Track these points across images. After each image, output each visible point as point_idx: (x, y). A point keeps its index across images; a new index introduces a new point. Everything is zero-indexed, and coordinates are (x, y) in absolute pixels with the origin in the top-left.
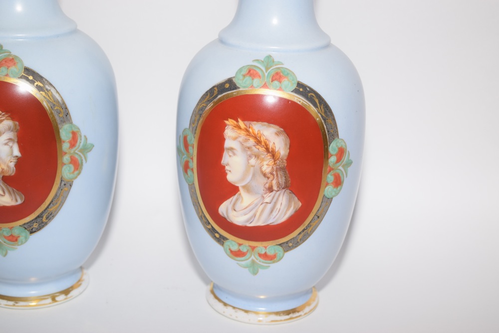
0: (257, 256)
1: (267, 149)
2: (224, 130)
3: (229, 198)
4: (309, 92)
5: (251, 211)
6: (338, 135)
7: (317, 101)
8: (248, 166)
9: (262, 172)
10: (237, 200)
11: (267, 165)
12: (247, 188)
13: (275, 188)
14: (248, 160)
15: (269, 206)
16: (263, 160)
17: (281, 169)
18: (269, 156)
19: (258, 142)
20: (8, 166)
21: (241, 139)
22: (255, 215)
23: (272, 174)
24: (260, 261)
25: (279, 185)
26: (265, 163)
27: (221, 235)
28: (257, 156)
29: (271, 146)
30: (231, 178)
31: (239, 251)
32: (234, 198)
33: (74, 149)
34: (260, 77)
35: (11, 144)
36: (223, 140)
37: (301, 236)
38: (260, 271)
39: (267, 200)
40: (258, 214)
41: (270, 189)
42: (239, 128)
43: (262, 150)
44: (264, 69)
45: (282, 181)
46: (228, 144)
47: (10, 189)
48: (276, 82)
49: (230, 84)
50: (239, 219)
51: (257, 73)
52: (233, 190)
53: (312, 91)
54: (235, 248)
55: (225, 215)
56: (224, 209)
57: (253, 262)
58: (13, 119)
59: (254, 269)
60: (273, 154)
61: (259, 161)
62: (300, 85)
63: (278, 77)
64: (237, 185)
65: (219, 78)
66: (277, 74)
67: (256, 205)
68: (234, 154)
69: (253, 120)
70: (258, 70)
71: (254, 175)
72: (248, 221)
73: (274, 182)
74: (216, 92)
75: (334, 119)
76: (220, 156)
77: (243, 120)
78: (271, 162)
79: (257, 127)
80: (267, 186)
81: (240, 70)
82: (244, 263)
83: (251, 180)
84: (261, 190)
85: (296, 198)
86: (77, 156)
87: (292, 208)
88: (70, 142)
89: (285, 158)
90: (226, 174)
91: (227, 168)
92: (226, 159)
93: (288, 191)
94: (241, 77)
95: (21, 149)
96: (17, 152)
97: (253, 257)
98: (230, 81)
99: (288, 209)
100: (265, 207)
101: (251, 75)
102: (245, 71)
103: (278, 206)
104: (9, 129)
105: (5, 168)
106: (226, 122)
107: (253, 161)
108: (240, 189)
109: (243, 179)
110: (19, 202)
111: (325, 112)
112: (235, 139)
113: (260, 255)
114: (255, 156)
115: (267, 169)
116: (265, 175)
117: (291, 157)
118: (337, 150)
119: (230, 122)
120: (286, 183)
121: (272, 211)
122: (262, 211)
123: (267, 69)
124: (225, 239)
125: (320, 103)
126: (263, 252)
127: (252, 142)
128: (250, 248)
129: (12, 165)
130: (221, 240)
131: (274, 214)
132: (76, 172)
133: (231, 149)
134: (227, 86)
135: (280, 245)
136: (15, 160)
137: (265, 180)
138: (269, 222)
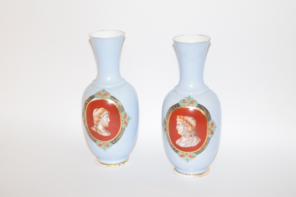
0: (188, 156)
1: (190, 124)
2: (176, 119)
3: (179, 139)
4: (202, 107)
5: (186, 142)
6: (211, 119)
7: (204, 109)
8: (184, 129)
9: (188, 131)
10: (181, 139)
11: (190, 129)
12: (184, 136)
13: (192, 135)
14: (184, 127)
15: (191, 141)
16: (188, 127)
17: (194, 130)
18: (190, 126)
19: (187, 122)
20: (106, 124)
21: (182, 121)
22: (187, 144)
23: (191, 131)
24: (189, 158)
25: (194, 134)
26: (189, 128)
27: (177, 150)
28: (187, 126)
29: (191, 123)
30: (179, 133)
31: (183, 155)
32: (180, 139)
33: (125, 119)
34: (187, 103)
35: (107, 118)
36: (176, 122)
37: (201, 150)
38: (189, 161)
39: (190, 139)
40: (188, 144)
41: (191, 136)
42: (181, 118)
43: (188, 124)
44: (188, 100)
45: (194, 133)
46: (178, 123)
47: (107, 131)
48: (191, 104)
49: (178, 105)
50: (182, 145)
51: (186, 102)
52: (180, 136)
53: (202, 106)
54: (181, 154)
55: (178, 144)
56: (177, 142)
57: (187, 158)
58: (108, 110)
59: (187, 160)
60: (191, 125)
61: (187, 128)
62: (199, 105)
63: (192, 103)
64: (181, 135)
65: (175, 103)
66: (192, 101)
67: (187, 141)
68: (180, 126)
69: (185, 116)
70: (186, 101)
71: (186, 132)
72: (185, 146)
73: (192, 134)
74: (174, 107)
75: (210, 114)
76: (176, 127)
77: (182, 116)
78: (191, 128)
79: (186, 118)
80: (190, 135)
81: (181, 101)
82: (184, 159)
83: (185, 133)
84: (188, 136)
85: (199, 138)
86: (126, 121)
87: (198, 141)
88: (124, 117)
89: (195, 126)
90: (177, 132)
91: (178, 130)
92: (178, 127)
93: (197, 136)
94: (181, 103)
95: (110, 120)
96: (109, 120)
97: (187, 157)
98: (178, 104)
99: (197, 142)
100: (190, 141)
101: (184, 102)
102: (182, 101)
103: (194, 141)
104: (107, 114)
105: (106, 125)
106: (177, 116)
107: (185, 128)
108: (182, 136)
109: (183, 133)
110: (110, 135)
111: (207, 112)
112: (180, 121)
113: (189, 156)
114: (186, 126)
115: (190, 130)
116: (189, 132)
117: (197, 126)
118: (211, 123)
119: (178, 116)
120: (196, 134)
121: (192, 142)
122: (189, 142)
123: (189, 100)
124: (178, 151)
125: (205, 110)
126: (190, 155)
127: (185, 122)
128: (186, 154)
129: (108, 124)
130: (177, 152)
131: (193, 143)
132: (126, 126)
133: (179, 124)
134: (177, 105)
135: (195, 153)
136: (108, 123)
137: (189, 133)
138: (191, 146)
